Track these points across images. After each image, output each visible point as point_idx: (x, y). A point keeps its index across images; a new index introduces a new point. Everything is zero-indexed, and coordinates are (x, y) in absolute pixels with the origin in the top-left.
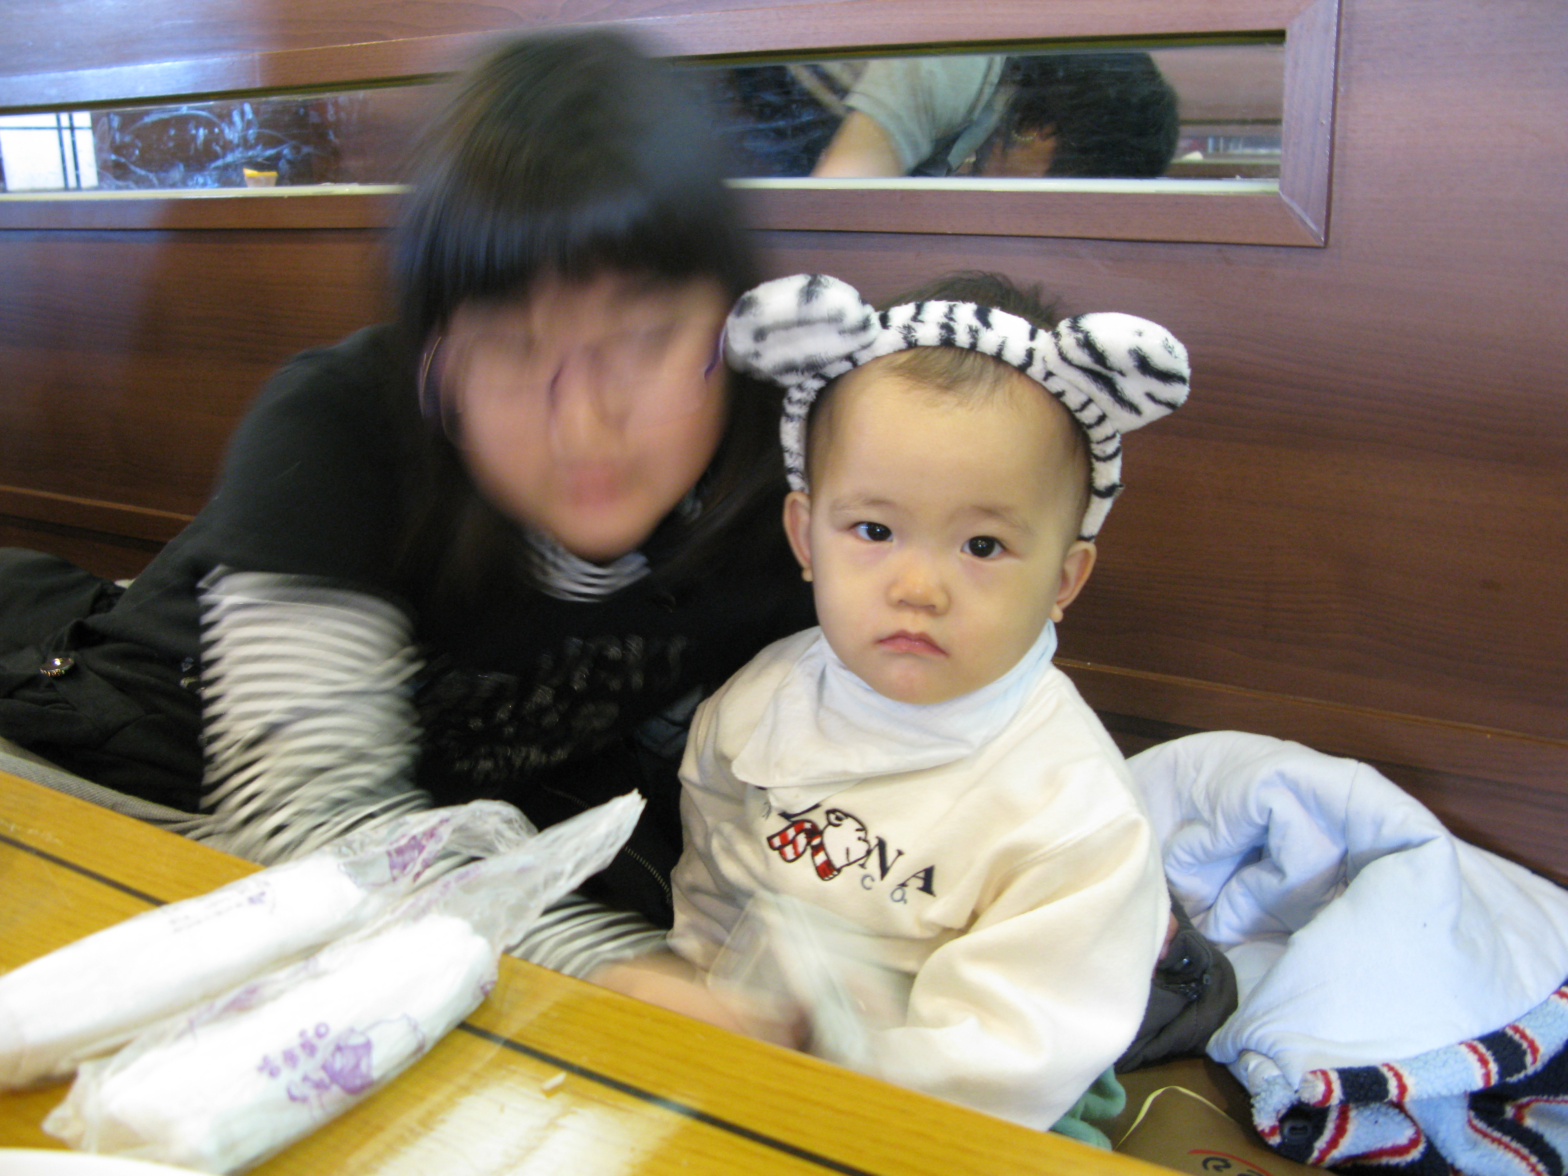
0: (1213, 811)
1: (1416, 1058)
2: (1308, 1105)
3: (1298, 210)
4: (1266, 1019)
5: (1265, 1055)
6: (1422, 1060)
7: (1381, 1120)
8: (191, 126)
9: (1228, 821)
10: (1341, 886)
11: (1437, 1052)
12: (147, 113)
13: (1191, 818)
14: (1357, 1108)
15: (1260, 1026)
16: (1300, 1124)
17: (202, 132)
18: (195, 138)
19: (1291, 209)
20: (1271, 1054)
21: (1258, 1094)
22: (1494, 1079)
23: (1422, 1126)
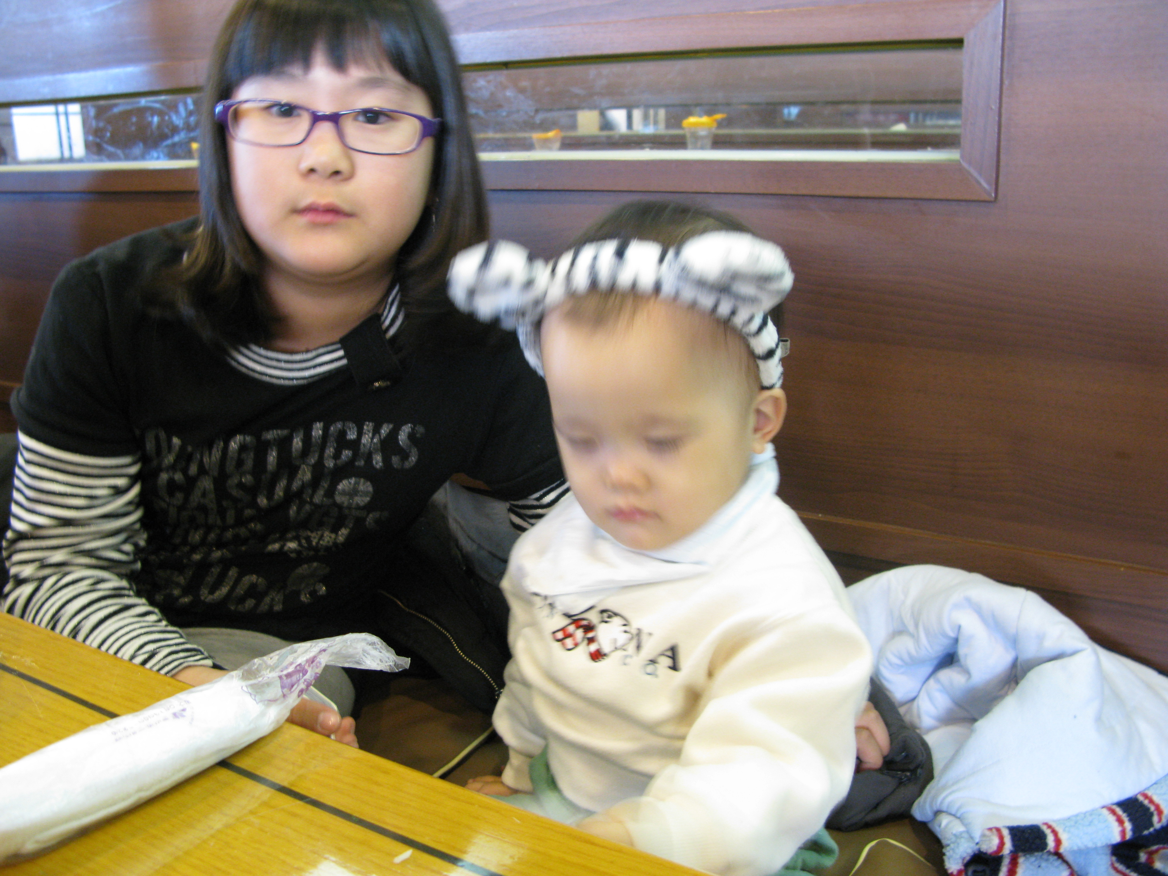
0: (916, 626)
1: (1069, 819)
2: (985, 854)
3: (975, 174)
4: (955, 788)
5: (954, 815)
6: (1074, 821)
7: (1043, 864)
8: (148, 114)
9: (928, 633)
10: (1013, 684)
11: (1085, 813)
12: (115, 105)
13: (899, 632)
14: (1024, 856)
15: (950, 793)
16: (980, 868)
17: (156, 119)
18: (150, 124)
19: (969, 172)
20: (958, 815)
21: (948, 845)
22: (1129, 835)
23: (1076, 868)
